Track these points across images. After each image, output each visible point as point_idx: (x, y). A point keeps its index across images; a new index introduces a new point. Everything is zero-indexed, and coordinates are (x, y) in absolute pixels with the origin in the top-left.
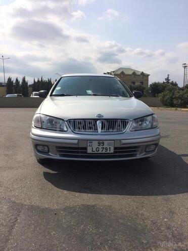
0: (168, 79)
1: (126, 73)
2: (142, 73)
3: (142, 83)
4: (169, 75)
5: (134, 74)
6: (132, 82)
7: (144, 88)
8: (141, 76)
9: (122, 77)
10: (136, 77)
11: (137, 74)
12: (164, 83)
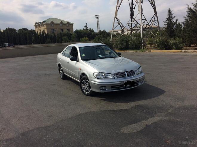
0: (86, 27)
1: (55, 22)
2: (68, 23)
3: (69, 30)
4: (86, 24)
5: (62, 23)
6: (61, 30)
7: (71, 35)
8: (67, 25)
9: (52, 25)
10: (63, 25)
11: (64, 23)
12: (84, 29)
